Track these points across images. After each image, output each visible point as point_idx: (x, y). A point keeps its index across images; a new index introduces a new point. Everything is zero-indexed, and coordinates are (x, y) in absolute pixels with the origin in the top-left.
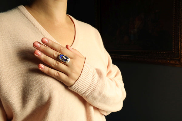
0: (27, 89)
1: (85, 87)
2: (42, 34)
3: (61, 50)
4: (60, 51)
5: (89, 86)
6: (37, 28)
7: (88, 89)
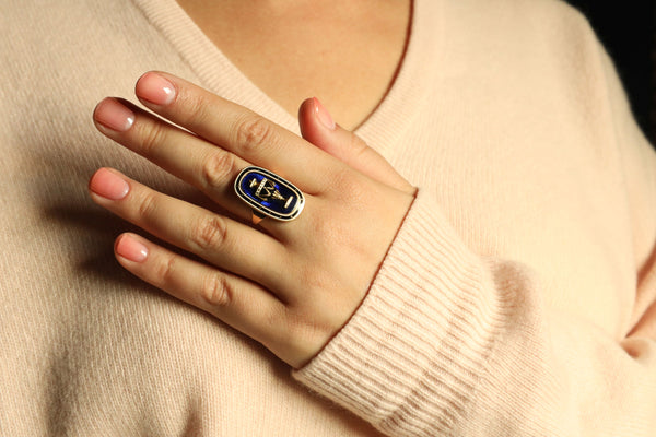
0: (72, 366)
1: (395, 381)
2: (183, 59)
3: (253, 145)
4: (246, 148)
5: (426, 373)
6: (159, 30)
7: (415, 393)
